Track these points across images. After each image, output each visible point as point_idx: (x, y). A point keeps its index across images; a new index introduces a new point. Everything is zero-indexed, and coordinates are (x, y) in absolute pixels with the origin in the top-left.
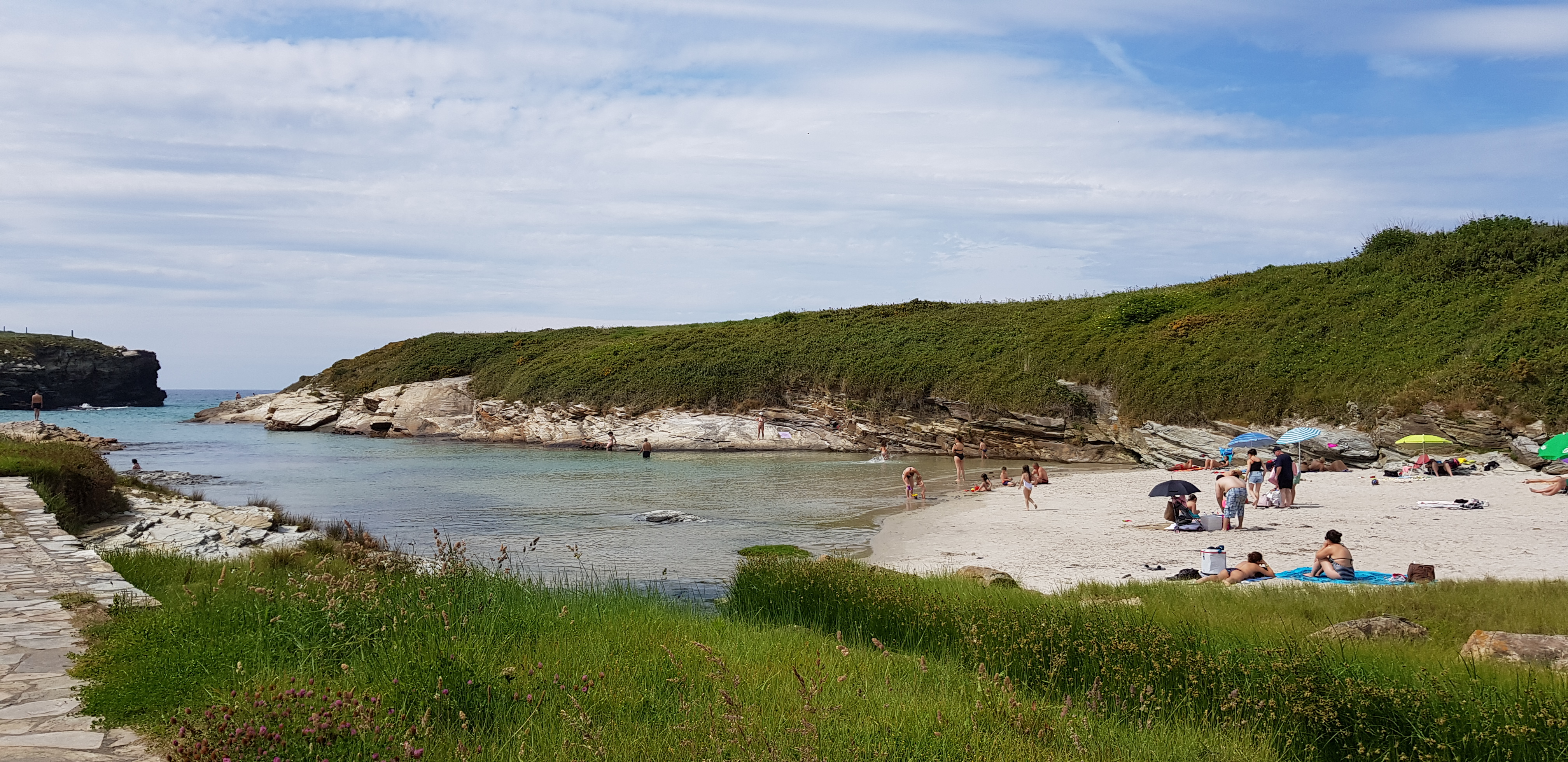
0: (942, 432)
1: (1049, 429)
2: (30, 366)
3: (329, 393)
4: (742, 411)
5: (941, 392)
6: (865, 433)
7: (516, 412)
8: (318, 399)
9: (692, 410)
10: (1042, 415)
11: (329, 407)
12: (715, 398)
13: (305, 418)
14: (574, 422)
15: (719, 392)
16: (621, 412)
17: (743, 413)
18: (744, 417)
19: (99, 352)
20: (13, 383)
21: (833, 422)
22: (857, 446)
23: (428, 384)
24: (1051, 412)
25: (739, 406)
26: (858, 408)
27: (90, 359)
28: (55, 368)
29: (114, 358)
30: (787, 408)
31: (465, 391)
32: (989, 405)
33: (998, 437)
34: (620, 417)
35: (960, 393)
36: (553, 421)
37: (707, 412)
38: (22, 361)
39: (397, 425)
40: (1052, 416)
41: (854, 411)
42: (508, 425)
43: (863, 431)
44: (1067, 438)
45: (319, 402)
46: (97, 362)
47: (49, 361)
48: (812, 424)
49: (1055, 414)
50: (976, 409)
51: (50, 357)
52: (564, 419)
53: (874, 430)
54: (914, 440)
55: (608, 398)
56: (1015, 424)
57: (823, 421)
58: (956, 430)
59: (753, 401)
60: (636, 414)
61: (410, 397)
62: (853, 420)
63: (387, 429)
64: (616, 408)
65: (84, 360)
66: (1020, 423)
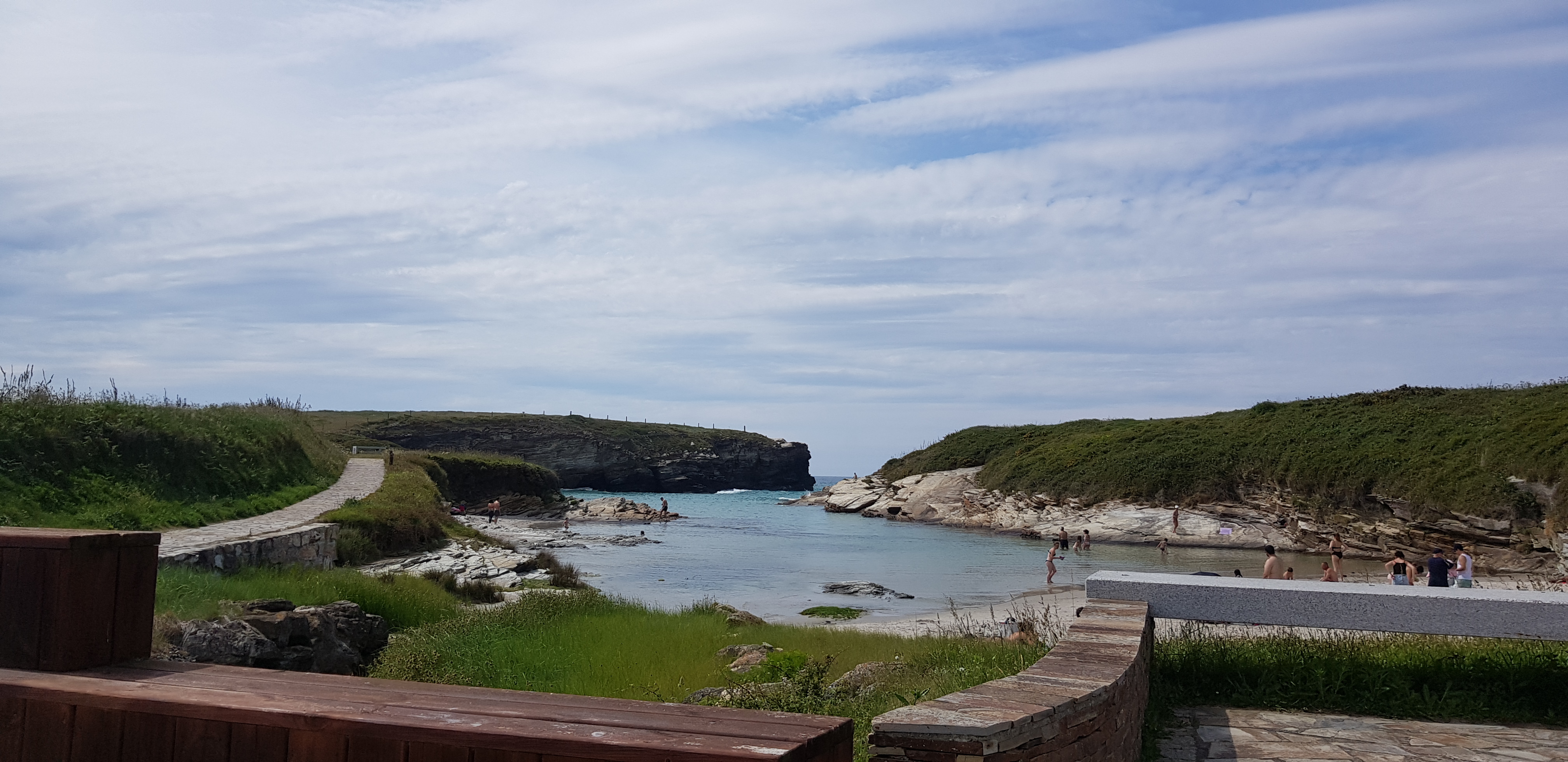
0: (1382, 533)
1: (1493, 533)
2: (708, 456)
3: (878, 480)
4: (1190, 505)
5: (1383, 489)
6: (1304, 532)
7: (993, 500)
8: (868, 486)
9: (1139, 503)
10: (1486, 517)
11: (874, 492)
12: (1162, 491)
13: (852, 501)
14: (1035, 511)
15: (1167, 485)
16: (1075, 503)
17: (1191, 507)
18: (1191, 511)
19: (762, 443)
20: (695, 469)
21: (1281, 519)
22: (1295, 545)
23: (945, 473)
24: (1495, 514)
25: (1187, 500)
26: (1301, 505)
27: (756, 450)
28: (730, 457)
29: (773, 449)
30: (1240, 503)
31: (972, 481)
32: (1430, 504)
33: (1438, 540)
34: (1073, 508)
35: (1403, 489)
36: (1019, 510)
37: (1155, 505)
38: (703, 451)
39: (905, 509)
40: (1496, 518)
41: (1298, 508)
42: (984, 513)
43: (1302, 530)
44: (1513, 544)
45: (867, 488)
46: (761, 452)
47: (726, 452)
48: (1261, 521)
49: (1500, 516)
50: (1416, 509)
51: (726, 448)
52: (1028, 508)
53: (1315, 529)
54: (1354, 542)
55: (1065, 489)
56: (1457, 525)
57: (1273, 517)
58: (1398, 531)
59: (1203, 495)
60: (1088, 506)
61: (925, 484)
62: (1295, 517)
63: (897, 513)
64: (1070, 499)
65: (750, 450)
66: (1463, 526)
